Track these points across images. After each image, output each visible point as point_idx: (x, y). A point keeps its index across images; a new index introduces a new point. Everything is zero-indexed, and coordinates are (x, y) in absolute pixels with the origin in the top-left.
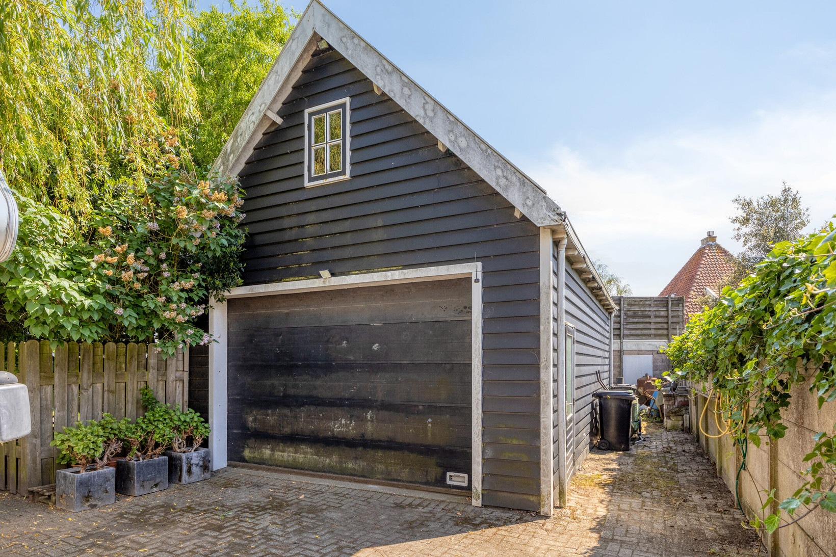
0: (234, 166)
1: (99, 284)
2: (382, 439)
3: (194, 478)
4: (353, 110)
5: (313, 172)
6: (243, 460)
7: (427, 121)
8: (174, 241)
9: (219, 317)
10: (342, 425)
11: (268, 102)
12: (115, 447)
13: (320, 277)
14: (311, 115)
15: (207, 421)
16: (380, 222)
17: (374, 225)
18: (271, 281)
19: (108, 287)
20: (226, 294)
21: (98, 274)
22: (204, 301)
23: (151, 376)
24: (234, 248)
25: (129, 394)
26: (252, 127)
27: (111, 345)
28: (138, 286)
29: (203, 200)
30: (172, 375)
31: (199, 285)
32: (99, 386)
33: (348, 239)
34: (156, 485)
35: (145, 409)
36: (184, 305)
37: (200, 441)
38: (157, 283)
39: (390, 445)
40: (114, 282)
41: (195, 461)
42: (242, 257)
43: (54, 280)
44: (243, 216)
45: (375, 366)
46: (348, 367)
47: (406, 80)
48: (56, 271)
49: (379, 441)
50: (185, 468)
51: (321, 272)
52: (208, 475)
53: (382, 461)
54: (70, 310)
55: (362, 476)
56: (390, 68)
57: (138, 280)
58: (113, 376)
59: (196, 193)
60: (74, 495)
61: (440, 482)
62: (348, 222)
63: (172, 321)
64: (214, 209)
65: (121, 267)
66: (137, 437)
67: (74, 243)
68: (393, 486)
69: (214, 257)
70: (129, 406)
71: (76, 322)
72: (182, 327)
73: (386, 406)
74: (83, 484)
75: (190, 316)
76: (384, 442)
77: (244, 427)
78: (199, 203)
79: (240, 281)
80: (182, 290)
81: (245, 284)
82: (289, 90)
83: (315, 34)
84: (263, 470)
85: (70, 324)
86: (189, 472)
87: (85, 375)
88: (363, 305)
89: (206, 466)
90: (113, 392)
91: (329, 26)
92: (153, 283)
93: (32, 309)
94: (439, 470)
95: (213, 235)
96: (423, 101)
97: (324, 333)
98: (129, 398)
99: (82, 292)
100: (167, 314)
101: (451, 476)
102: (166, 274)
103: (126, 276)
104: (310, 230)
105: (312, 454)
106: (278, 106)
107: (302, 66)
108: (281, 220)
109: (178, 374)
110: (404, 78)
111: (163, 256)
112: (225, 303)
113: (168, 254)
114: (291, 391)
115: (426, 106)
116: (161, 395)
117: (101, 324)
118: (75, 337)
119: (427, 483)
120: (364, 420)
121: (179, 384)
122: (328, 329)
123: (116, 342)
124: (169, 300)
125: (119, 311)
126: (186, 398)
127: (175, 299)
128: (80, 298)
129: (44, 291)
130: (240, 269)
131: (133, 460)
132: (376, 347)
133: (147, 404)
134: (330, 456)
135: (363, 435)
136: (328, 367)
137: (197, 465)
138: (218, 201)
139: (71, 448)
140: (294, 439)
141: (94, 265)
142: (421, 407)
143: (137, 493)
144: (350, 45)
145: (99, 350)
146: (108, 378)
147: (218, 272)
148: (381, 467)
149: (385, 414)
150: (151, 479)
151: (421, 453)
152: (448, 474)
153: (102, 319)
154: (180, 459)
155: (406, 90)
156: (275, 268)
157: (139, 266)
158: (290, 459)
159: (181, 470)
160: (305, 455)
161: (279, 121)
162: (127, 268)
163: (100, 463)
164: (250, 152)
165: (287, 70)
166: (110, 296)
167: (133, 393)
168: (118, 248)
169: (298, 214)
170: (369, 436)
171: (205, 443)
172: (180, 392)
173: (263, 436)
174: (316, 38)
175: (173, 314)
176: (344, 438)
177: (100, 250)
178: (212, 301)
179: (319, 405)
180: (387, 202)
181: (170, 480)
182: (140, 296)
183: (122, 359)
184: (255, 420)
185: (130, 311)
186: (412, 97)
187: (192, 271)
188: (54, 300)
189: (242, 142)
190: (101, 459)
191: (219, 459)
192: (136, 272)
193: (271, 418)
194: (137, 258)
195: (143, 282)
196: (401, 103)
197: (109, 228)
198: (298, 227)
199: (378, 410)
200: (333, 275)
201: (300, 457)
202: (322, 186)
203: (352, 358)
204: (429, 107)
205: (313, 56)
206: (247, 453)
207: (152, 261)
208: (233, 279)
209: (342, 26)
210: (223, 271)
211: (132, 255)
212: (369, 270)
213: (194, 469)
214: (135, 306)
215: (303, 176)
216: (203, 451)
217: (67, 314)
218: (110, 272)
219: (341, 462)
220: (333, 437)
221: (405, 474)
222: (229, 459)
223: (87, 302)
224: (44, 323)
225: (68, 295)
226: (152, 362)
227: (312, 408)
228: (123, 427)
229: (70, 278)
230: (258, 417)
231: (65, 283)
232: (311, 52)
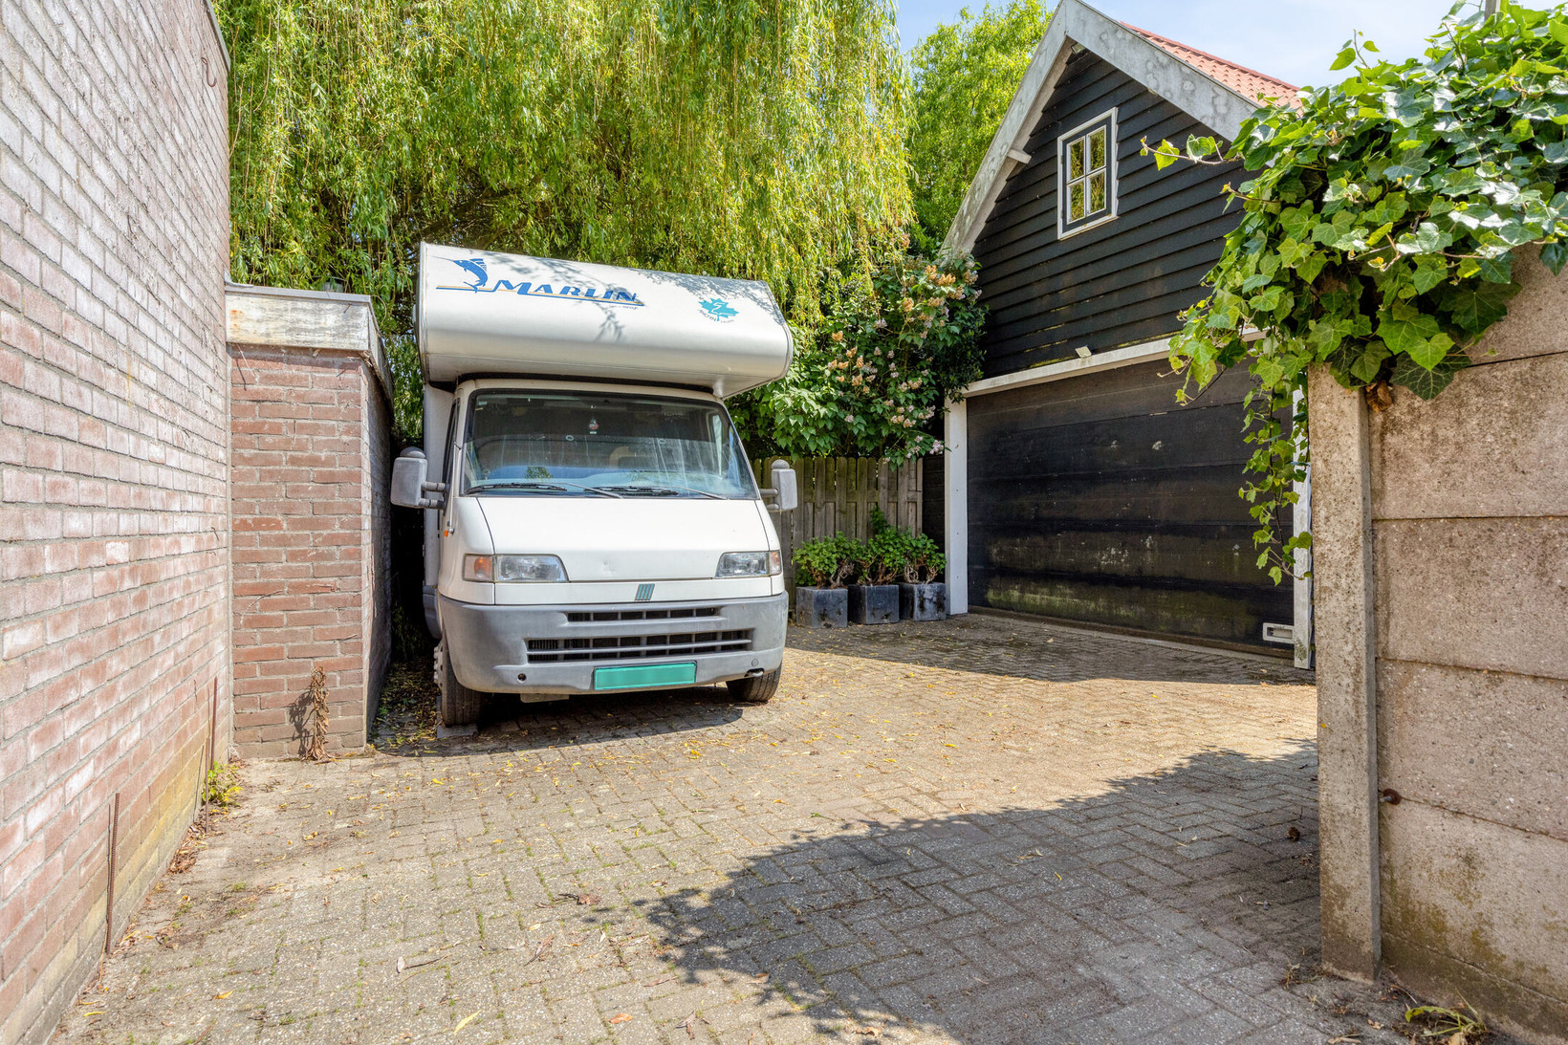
0: (971, 229)
1: (833, 392)
2: (1166, 575)
3: (927, 616)
4: (1120, 124)
5: (1068, 217)
6: (986, 603)
7: (1218, 121)
8: (902, 336)
9: (956, 423)
10: (1111, 557)
11: (1010, 142)
12: (847, 569)
13: (1077, 356)
14: (1065, 142)
15: (942, 550)
16: (1158, 272)
17: (1150, 276)
18: (1017, 370)
19: (841, 393)
20: (964, 391)
21: (832, 382)
22: (939, 402)
23: (882, 495)
24: (971, 333)
25: (860, 515)
26: (992, 177)
27: (842, 460)
28: (867, 390)
29: (931, 287)
30: (903, 496)
31: (929, 383)
32: (831, 505)
33: (1115, 300)
34: (887, 616)
35: (876, 532)
36: (911, 408)
37: (935, 574)
38: (886, 386)
39: (1179, 584)
40: (846, 388)
41: (928, 595)
42: (982, 343)
43: (794, 391)
44: (978, 293)
45: (1155, 473)
46: (1119, 476)
47: (1188, 71)
48: (795, 384)
49: (1163, 577)
50: (917, 602)
51: (1078, 350)
52: (943, 615)
53: (1167, 607)
54: (810, 420)
55: (1141, 627)
56: (1164, 60)
57: (867, 383)
58: (844, 494)
59: (922, 281)
60: (813, 611)
61: (1253, 637)
62: (1115, 278)
63: (899, 426)
64: (940, 296)
65: (851, 372)
66: (868, 559)
67: (809, 353)
68: (1183, 641)
69: (945, 347)
70: (860, 529)
71: (813, 431)
72: (912, 432)
73: (1172, 529)
74: (820, 601)
75: (919, 420)
76: (1170, 578)
77: (987, 561)
78: (926, 290)
79: (979, 372)
80: (911, 391)
81: (986, 377)
82: (1038, 115)
83: (1068, 38)
84: (1010, 616)
85: (808, 433)
86: (922, 607)
87: (819, 493)
88: (1139, 389)
89: (941, 602)
90: (844, 513)
91: (1085, 24)
92: (881, 385)
93: (780, 420)
94: (1252, 620)
95: (942, 323)
96: (1212, 94)
97: (1089, 431)
98: (860, 521)
99: (818, 401)
100: (894, 419)
101: (1270, 629)
102: (894, 375)
103: (857, 380)
104: (1065, 295)
105: (1072, 597)
106: (1025, 139)
107: (1053, 82)
108: (1029, 288)
109: (911, 495)
110: (1184, 69)
111: (891, 354)
112: (964, 403)
113: (896, 352)
114: (1045, 513)
115: (1217, 101)
116: (892, 519)
117: (834, 435)
118: (812, 448)
119: (1233, 639)
120: (1142, 549)
121: (912, 507)
122: (1091, 426)
123: (847, 457)
124: (897, 404)
125: (850, 418)
126: (920, 524)
127: (902, 401)
128: (817, 407)
129: (789, 402)
130: (979, 359)
131: (866, 585)
132: (1157, 445)
133: (877, 526)
134: (1095, 599)
135: (1140, 571)
136: (1092, 478)
137: (931, 600)
138: (945, 284)
139: (809, 563)
140: (1049, 577)
141: (828, 373)
142: (1223, 529)
143: (867, 621)
144: (1112, 42)
145: (831, 466)
146: (840, 497)
147: (953, 366)
148: (1166, 614)
149: (1170, 540)
150: (882, 608)
151: (1223, 594)
152: (1266, 626)
153: (835, 429)
154: (912, 591)
155: (1188, 86)
156: (1022, 352)
157: (867, 369)
158: (1044, 602)
159: (913, 604)
160: (1062, 598)
161: (1025, 159)
162: (856, 373)
163: (834, 584)
164: (992, 206)
165: (1032, 95)
166: (842, 404)
167: (863, 517)
168: (849, 353)
169: (1051, 277)
170: (1148, 571)
171: (941, 577)
172: (911, 517)
173: (1010, 573)
174: (1069, 42)
175: (901, 418)
176: (1115, 575)
177: (833, 357)
178: (948, 402)
179: (1081, 530)
180: (1167, 242)
181: (901, 617)
182: (869, 401)
183: (853, 476)
184: (1000, 552)
185: (859, 418)
186: (1197, 93)
187: (922, 369)
188: (797, 411)
189: (980, 198)
190: (835, 580)
191: (958, 602)
192: (865, 375)
193: (1020, 548)
194: (866, 361)
195: (872, 386)
196: (1180, 104)
197: (841, 333)
198: (1051, 294)
199: (1161, 534)
200: (1094, 351)
201: (1057, 600)
202: (1081, 234)
203: (1124, 463)
204: (1221, 101)
205: (1068, 63)
206: (991, 595)
207: (880, 362)
208: (972, 371)
209: (1101, 19)
210: (960, 364)
211: (861, 358)
212: (1144, 338)
213: (927, 604)
214: (865, 414)
215: (1055, 225)
216: (936, 585)
217: (806, 425)
218: (842, 379)
219: (1110, 608)
220: (1099, 572)
221: (1200, 625)
222: (970, 603)
223: (823, 411)
224: (788, 434)
225: (807, 405)
226: (883, 479)
227: (1072, 534)
228: (854, 547)
229: (808, 388)
230: (1004, 548)
231: (805, 393)
232: (1065, 60)
